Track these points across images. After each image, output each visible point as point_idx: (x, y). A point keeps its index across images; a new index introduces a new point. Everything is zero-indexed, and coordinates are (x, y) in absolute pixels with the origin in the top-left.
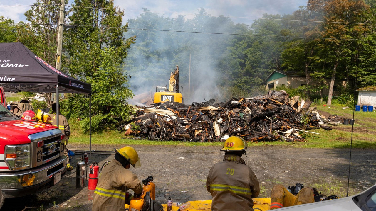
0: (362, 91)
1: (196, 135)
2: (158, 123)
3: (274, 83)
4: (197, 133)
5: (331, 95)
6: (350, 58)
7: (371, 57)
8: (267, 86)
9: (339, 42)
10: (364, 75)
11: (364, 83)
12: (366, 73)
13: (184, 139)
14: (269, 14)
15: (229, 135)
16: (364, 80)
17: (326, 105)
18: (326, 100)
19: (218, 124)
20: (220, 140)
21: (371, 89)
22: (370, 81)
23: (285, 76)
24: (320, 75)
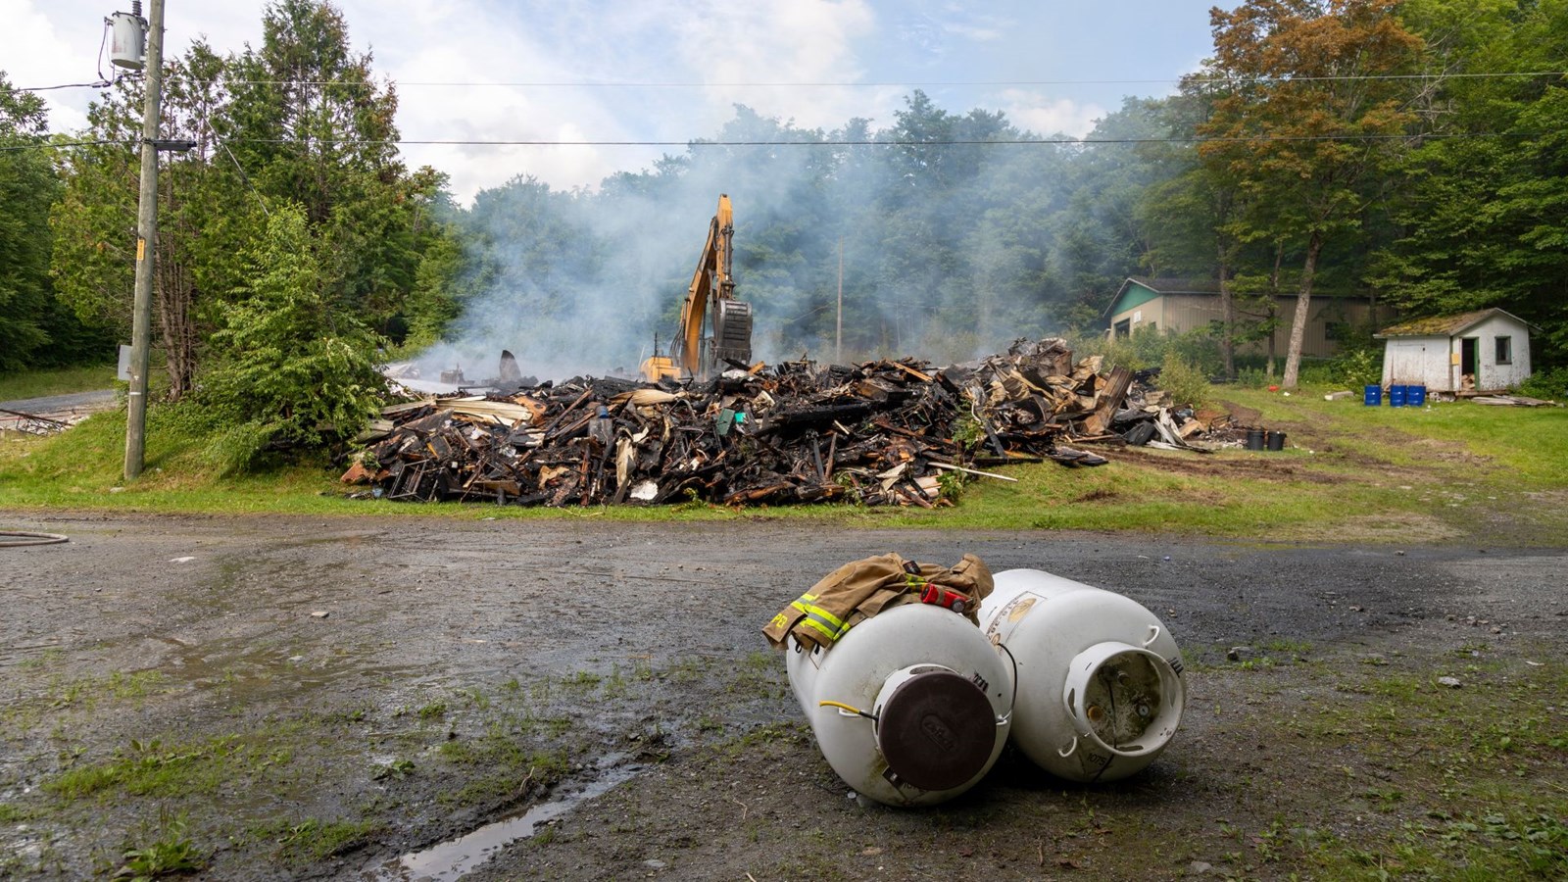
0: (1397, 338)
1: (543, 482)
2: (430, 446)
3: (1128, 320)
4: (546, 475)
5: (1295, 352)
6: (1357, 223)
7: (1435, 215)
8: (1112, 330)
9: (1310, 168)
10: (1409, 278)
11: (1409, 305)
12: (1417, 272)
13: (495, 499)
14: (1142, 97)
15: (658, 484)
16: (1409, 298)
17: (1278, 386)
18: (1280, 370)
19: (634, 445)
20: (626, 498)
21: (1427, 329)
22: (1429, 301)
23: (1157, 295)
24: (1255, 283)
